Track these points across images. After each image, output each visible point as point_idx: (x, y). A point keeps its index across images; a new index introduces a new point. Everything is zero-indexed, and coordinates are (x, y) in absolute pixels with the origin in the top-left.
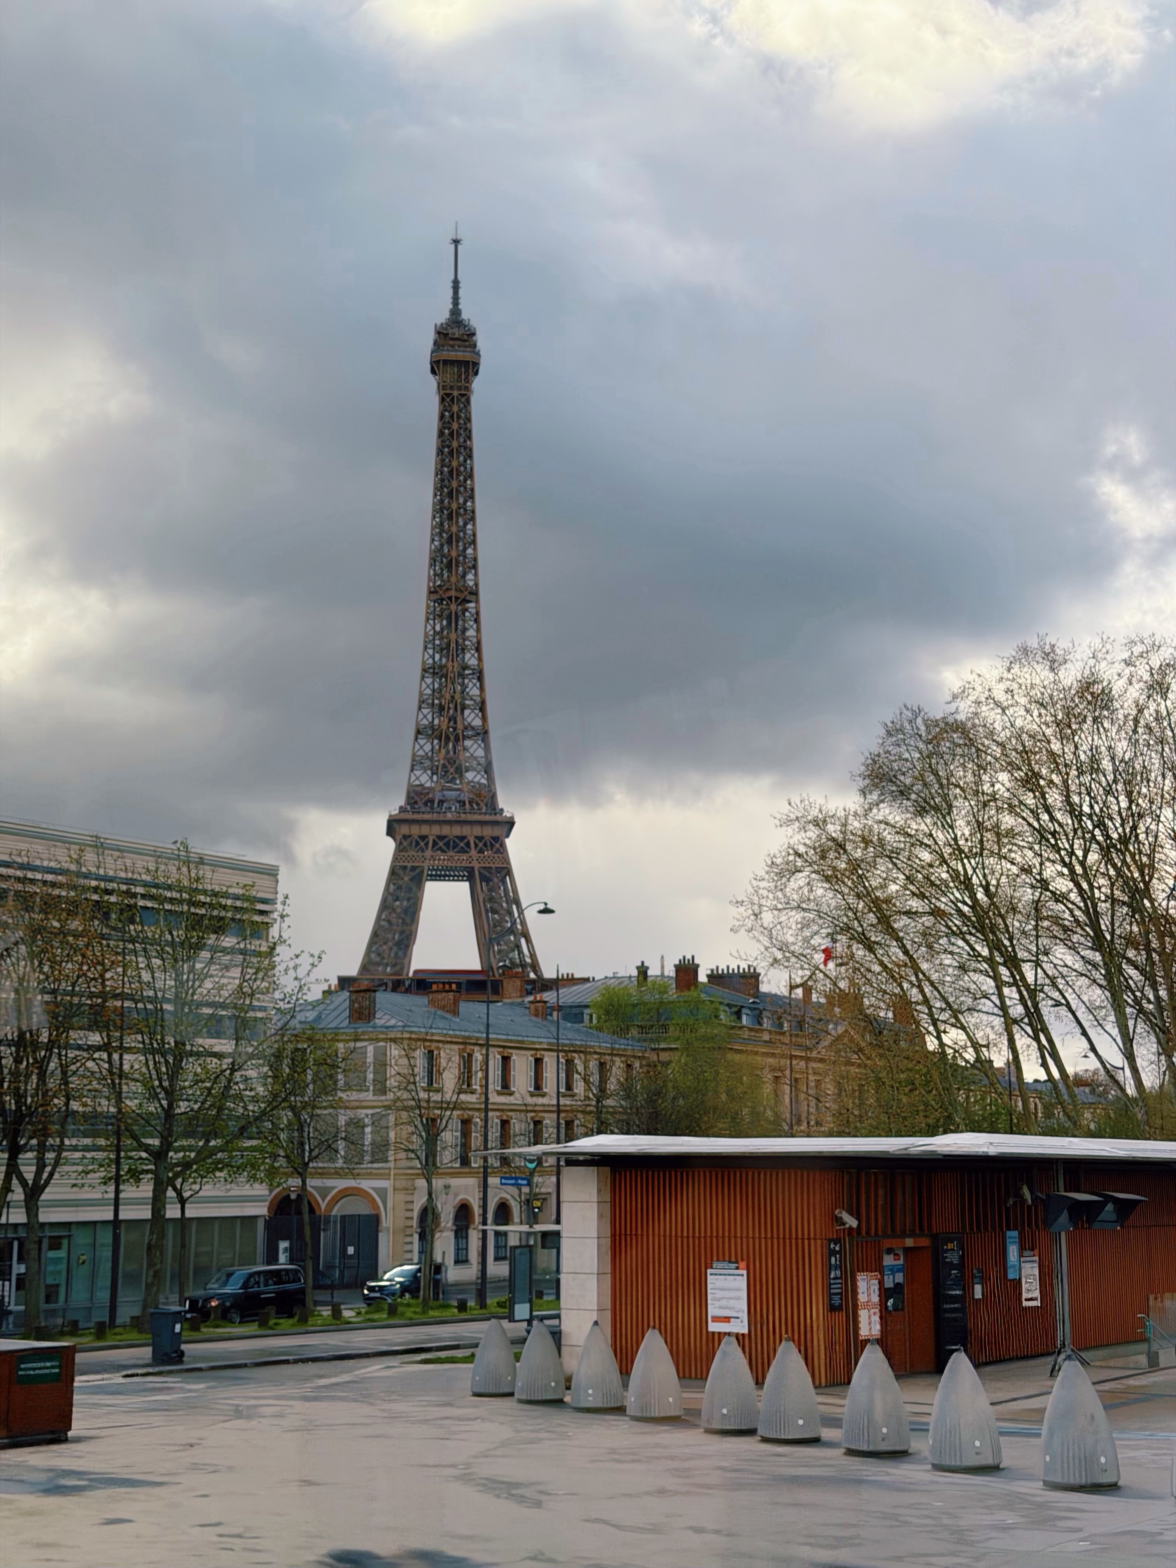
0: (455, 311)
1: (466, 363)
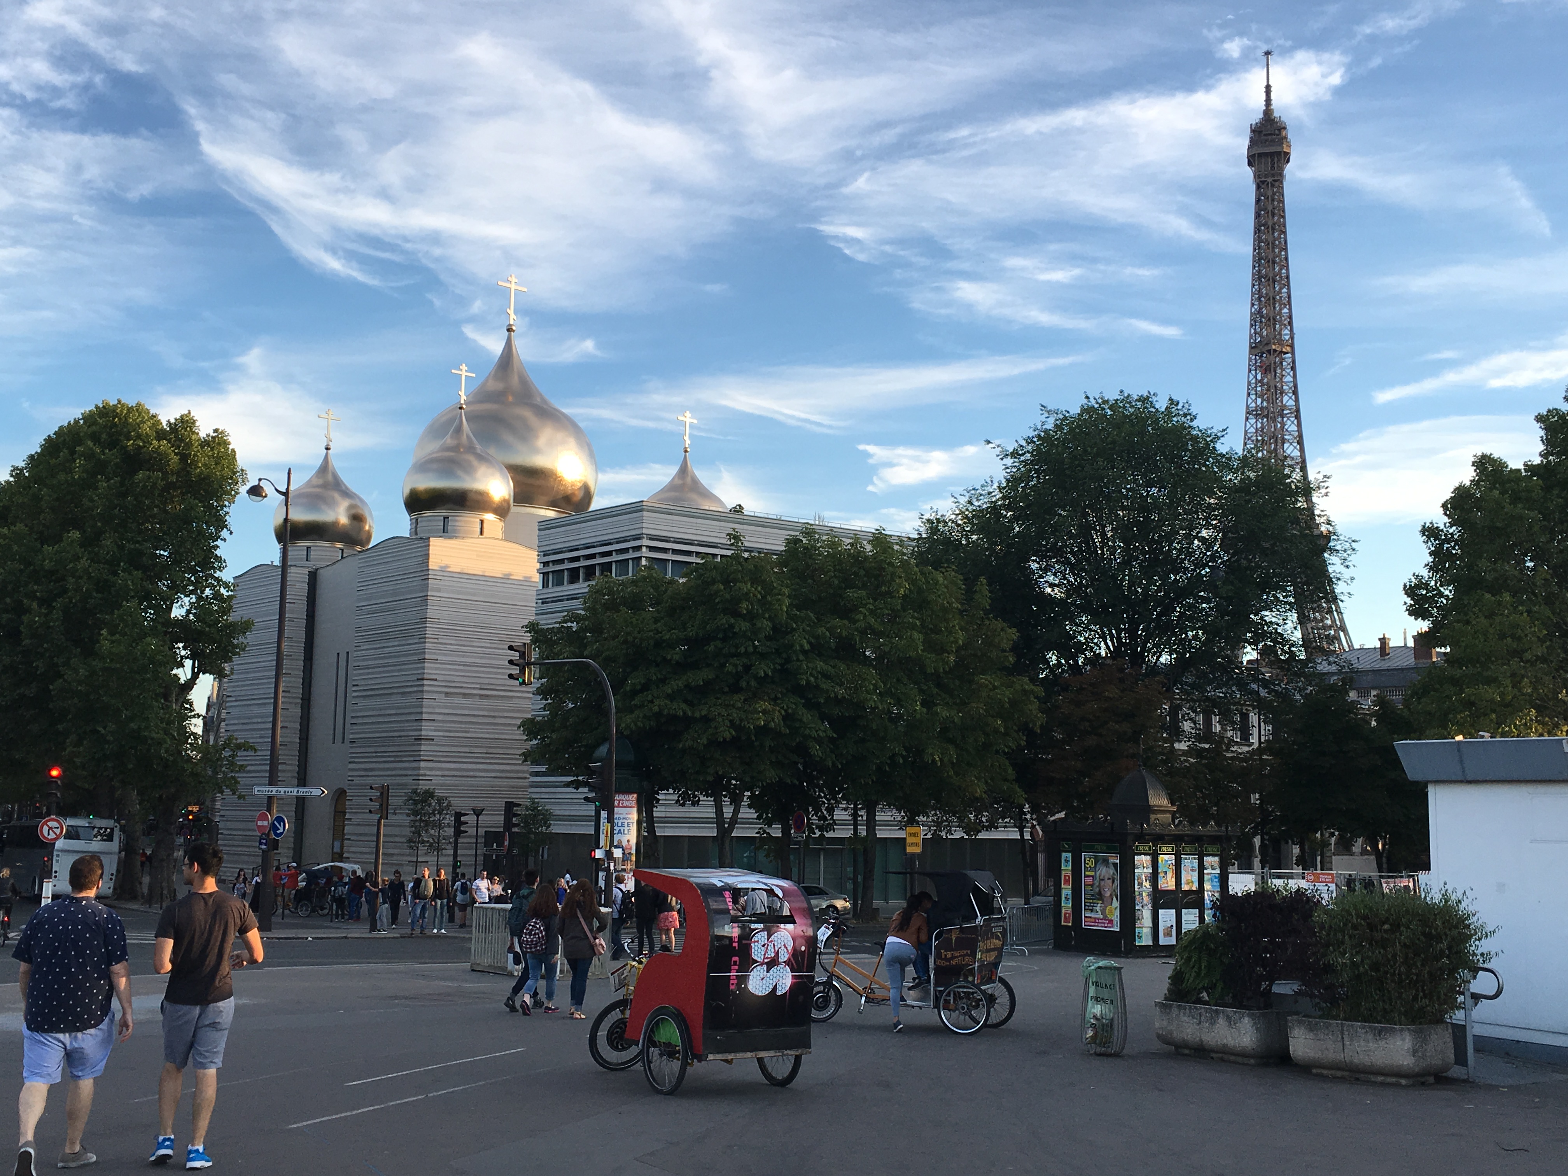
0: (1268, 111)
1: (1278, 154)
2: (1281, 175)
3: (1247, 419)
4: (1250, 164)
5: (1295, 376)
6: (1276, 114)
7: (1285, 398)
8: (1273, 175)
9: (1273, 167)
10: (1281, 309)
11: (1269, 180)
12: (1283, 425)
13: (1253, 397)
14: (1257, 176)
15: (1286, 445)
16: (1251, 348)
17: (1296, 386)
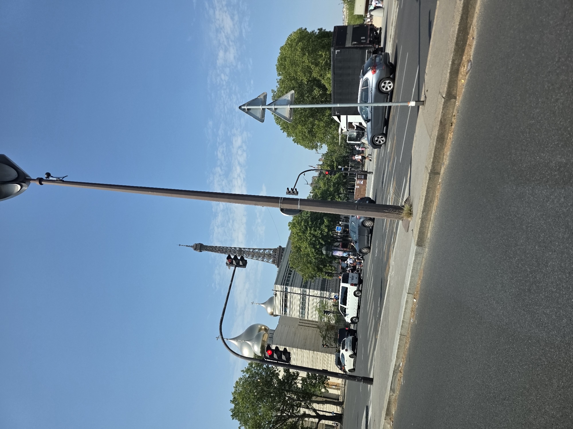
0: (192, 246)
1: (200, 246)
2: (205, 246)
4: (201, 252)
5: (246, 249)
6: (192, 245)
7: (251, 251)
8: (205, 247)
9: (203, 247)
10: (232, 249)
12: (256, 252)
13: (249, 257)
14: (204, 250)
15: (260, 252)
17: (249, 249)
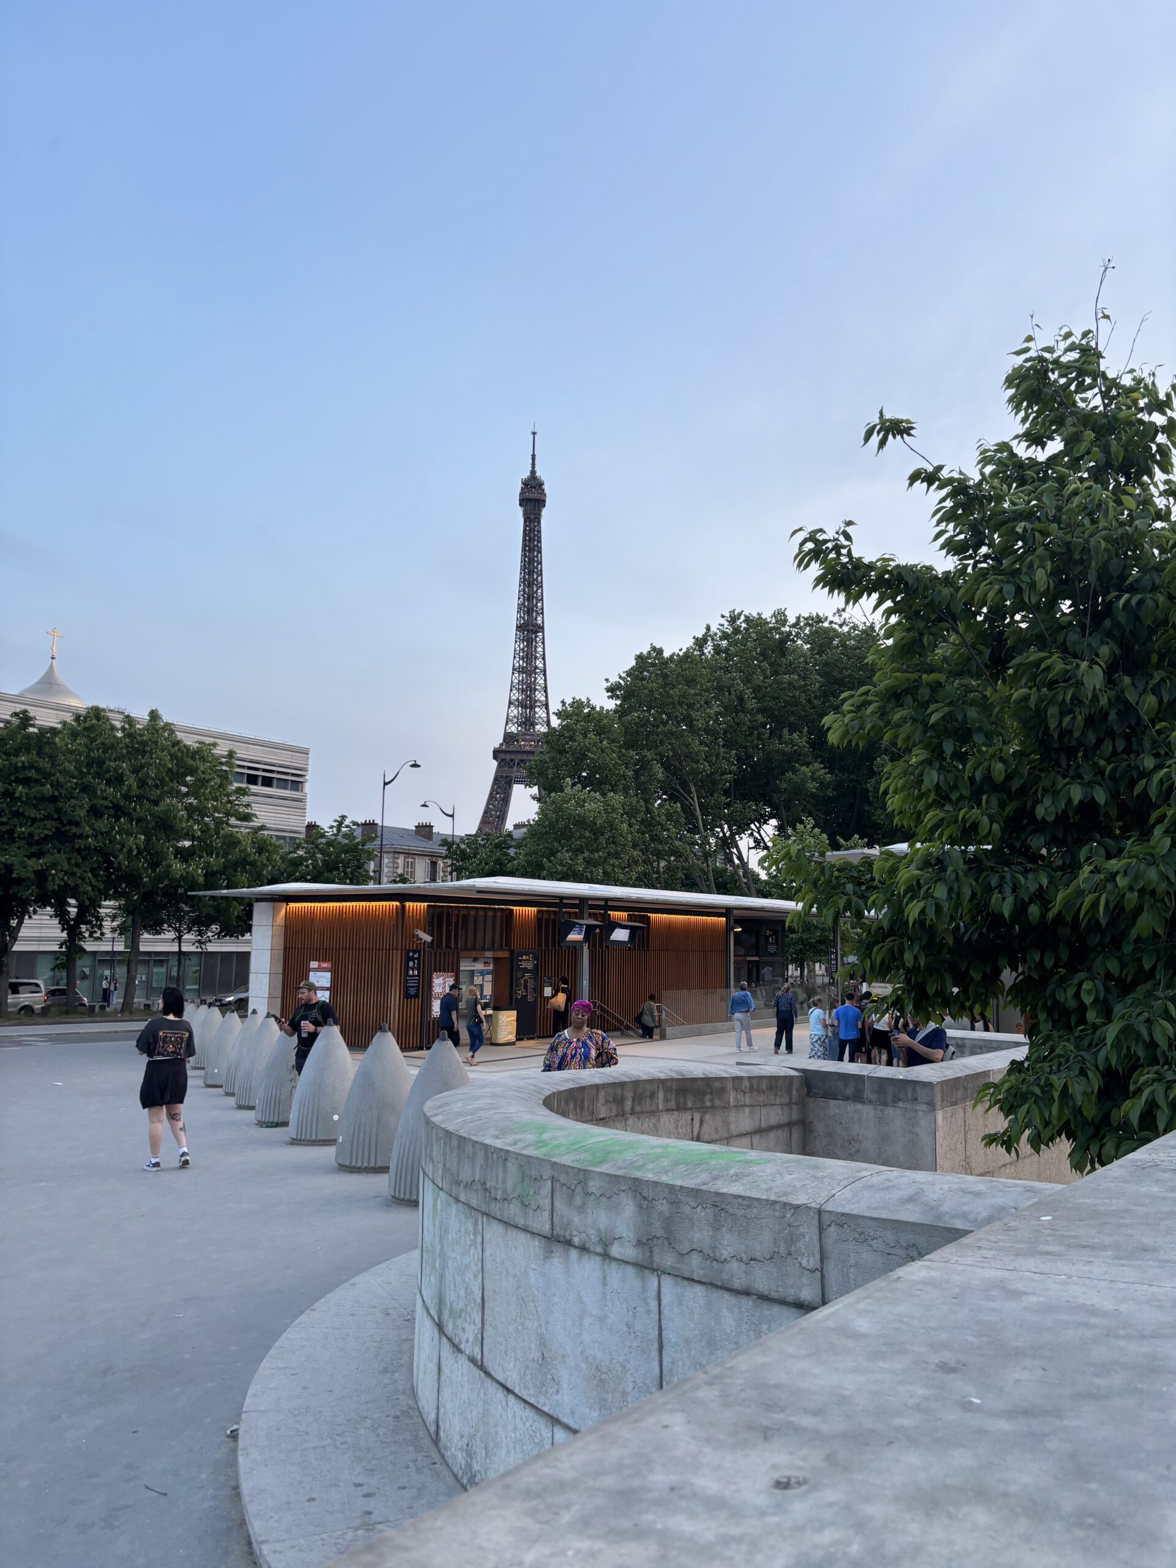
0: (533, 472)
1: (539, 500)
2: (540, 514)
3: (513, 673)
4: (520, 505)
7: (538, 662)
8: (535, 514)
9: (535, 510)
10: (537, 603)
11: (532, 517)
12: (536, 678)
13: (518, 659)
14: (525, 514)
15: (537, 693)
16: (517, 627)
